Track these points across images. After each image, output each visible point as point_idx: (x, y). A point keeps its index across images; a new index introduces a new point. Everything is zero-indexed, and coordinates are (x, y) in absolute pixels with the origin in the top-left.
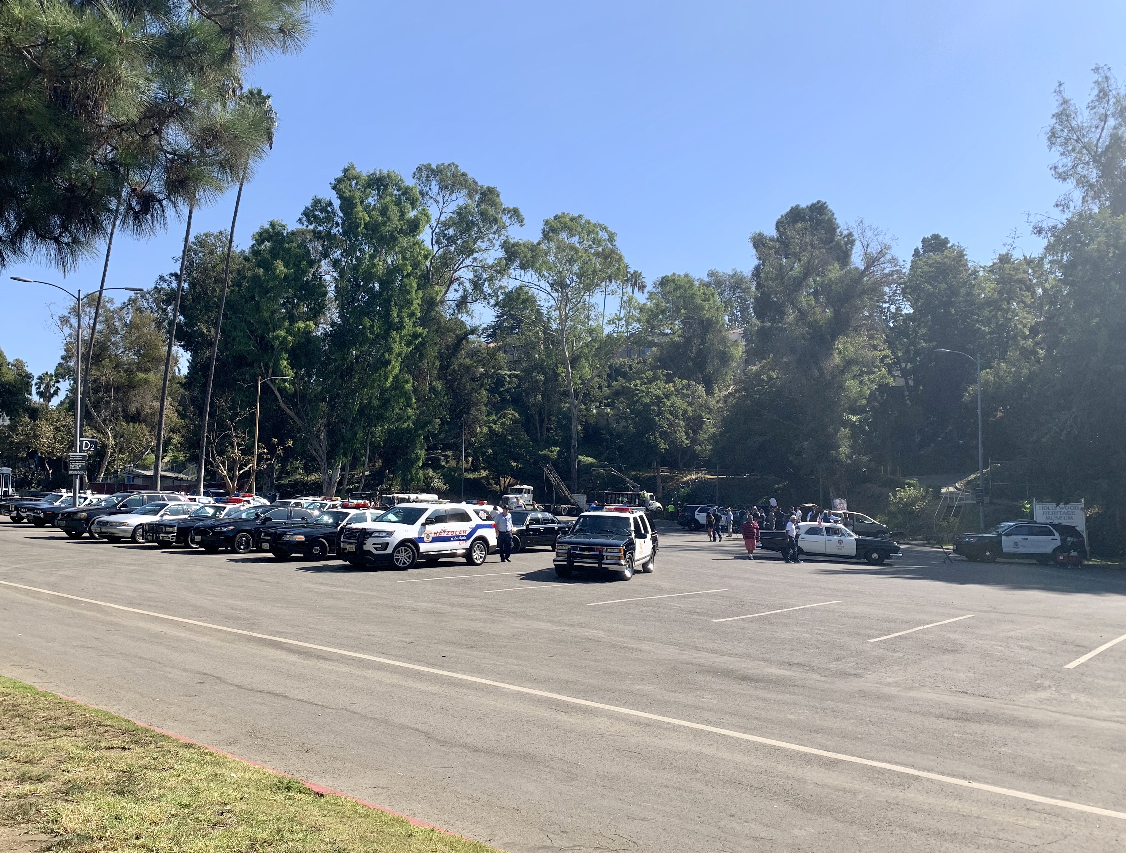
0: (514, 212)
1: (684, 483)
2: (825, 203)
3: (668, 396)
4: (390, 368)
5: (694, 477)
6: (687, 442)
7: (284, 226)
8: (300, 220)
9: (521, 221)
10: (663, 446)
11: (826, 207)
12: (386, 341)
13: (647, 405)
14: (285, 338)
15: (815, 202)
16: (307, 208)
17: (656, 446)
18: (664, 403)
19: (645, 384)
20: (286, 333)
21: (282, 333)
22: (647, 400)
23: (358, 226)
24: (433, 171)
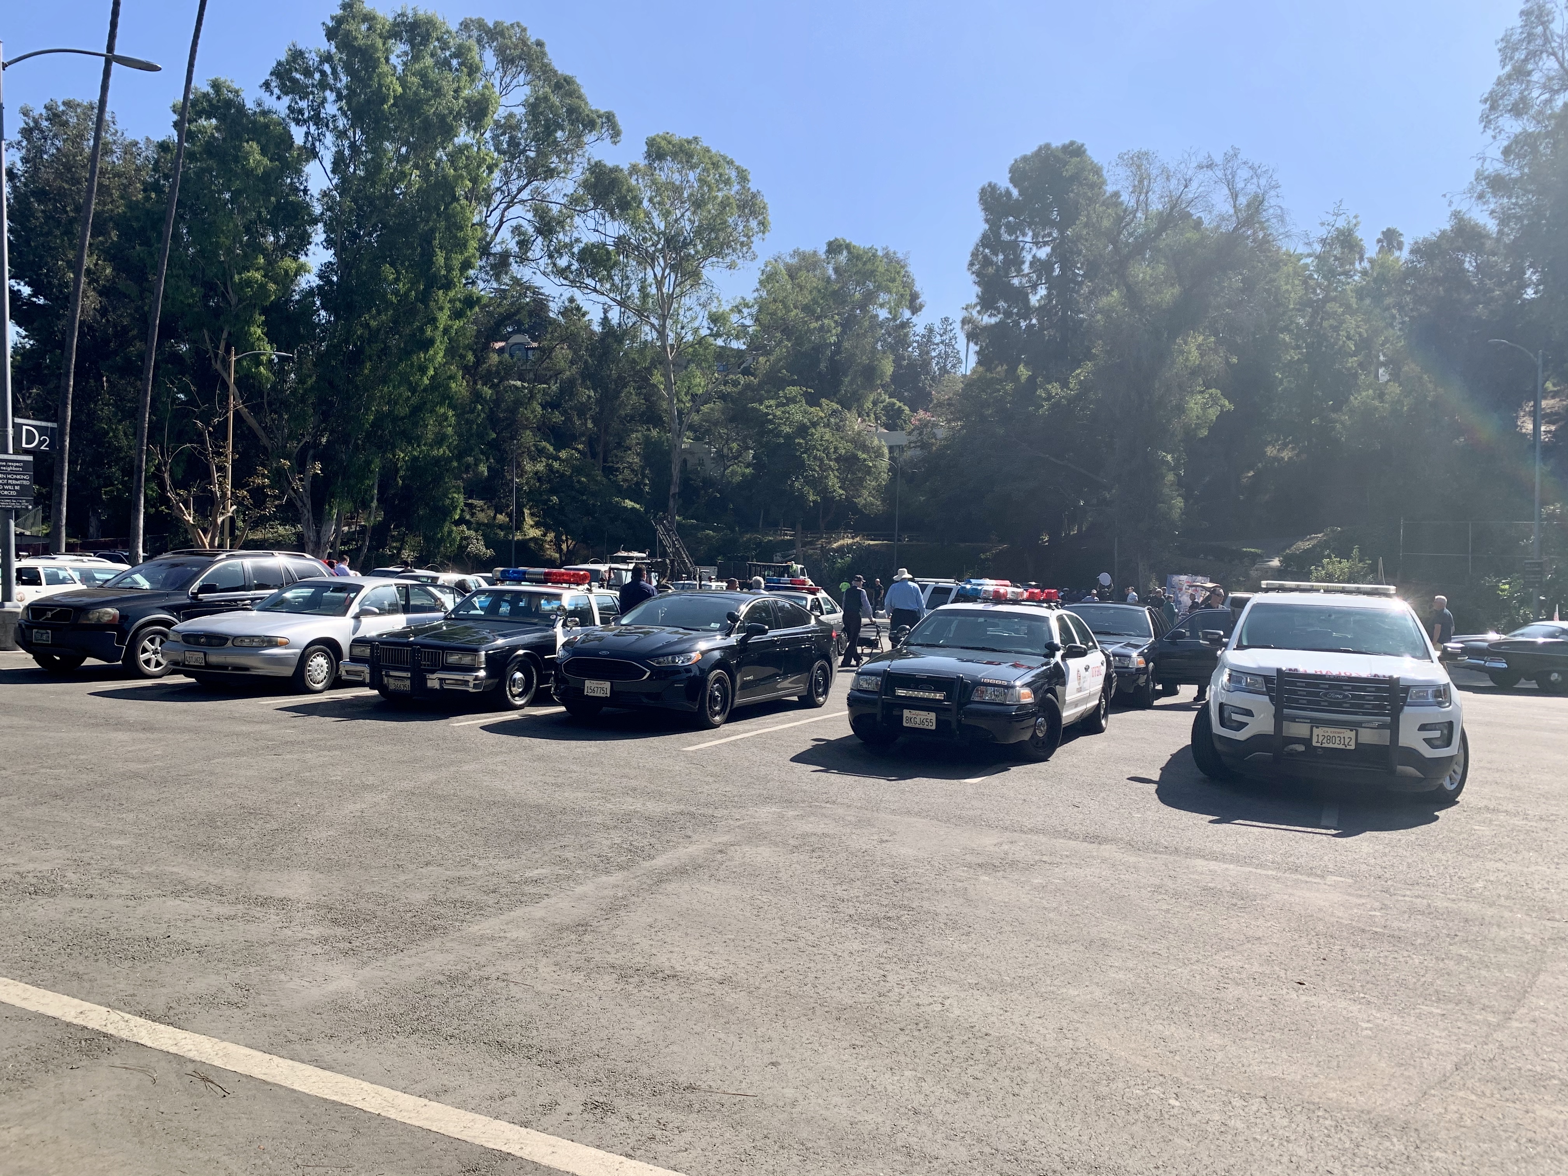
0: (608, 118)
1: (835, 551)
2: (1083, 145)
3: (814, 425)
4: (431, 352)
5: (850, 541)
6: (841, 492)
7: (237, 92)
8: (267, 85)
9: (616, 134)
10: (811, 498)
11: (1084, 152)
12: (427, 306)
13: (788, 437)
14: (262, 286)
15: (1067, 142)
16: (279, 64)
17: (802, 497)
18: (812, 435)
19: (784, 405)
20: (265, 276)
21: (258, 276)
22: (787, 429)
23: (384, 100)
24: (488, 32)
